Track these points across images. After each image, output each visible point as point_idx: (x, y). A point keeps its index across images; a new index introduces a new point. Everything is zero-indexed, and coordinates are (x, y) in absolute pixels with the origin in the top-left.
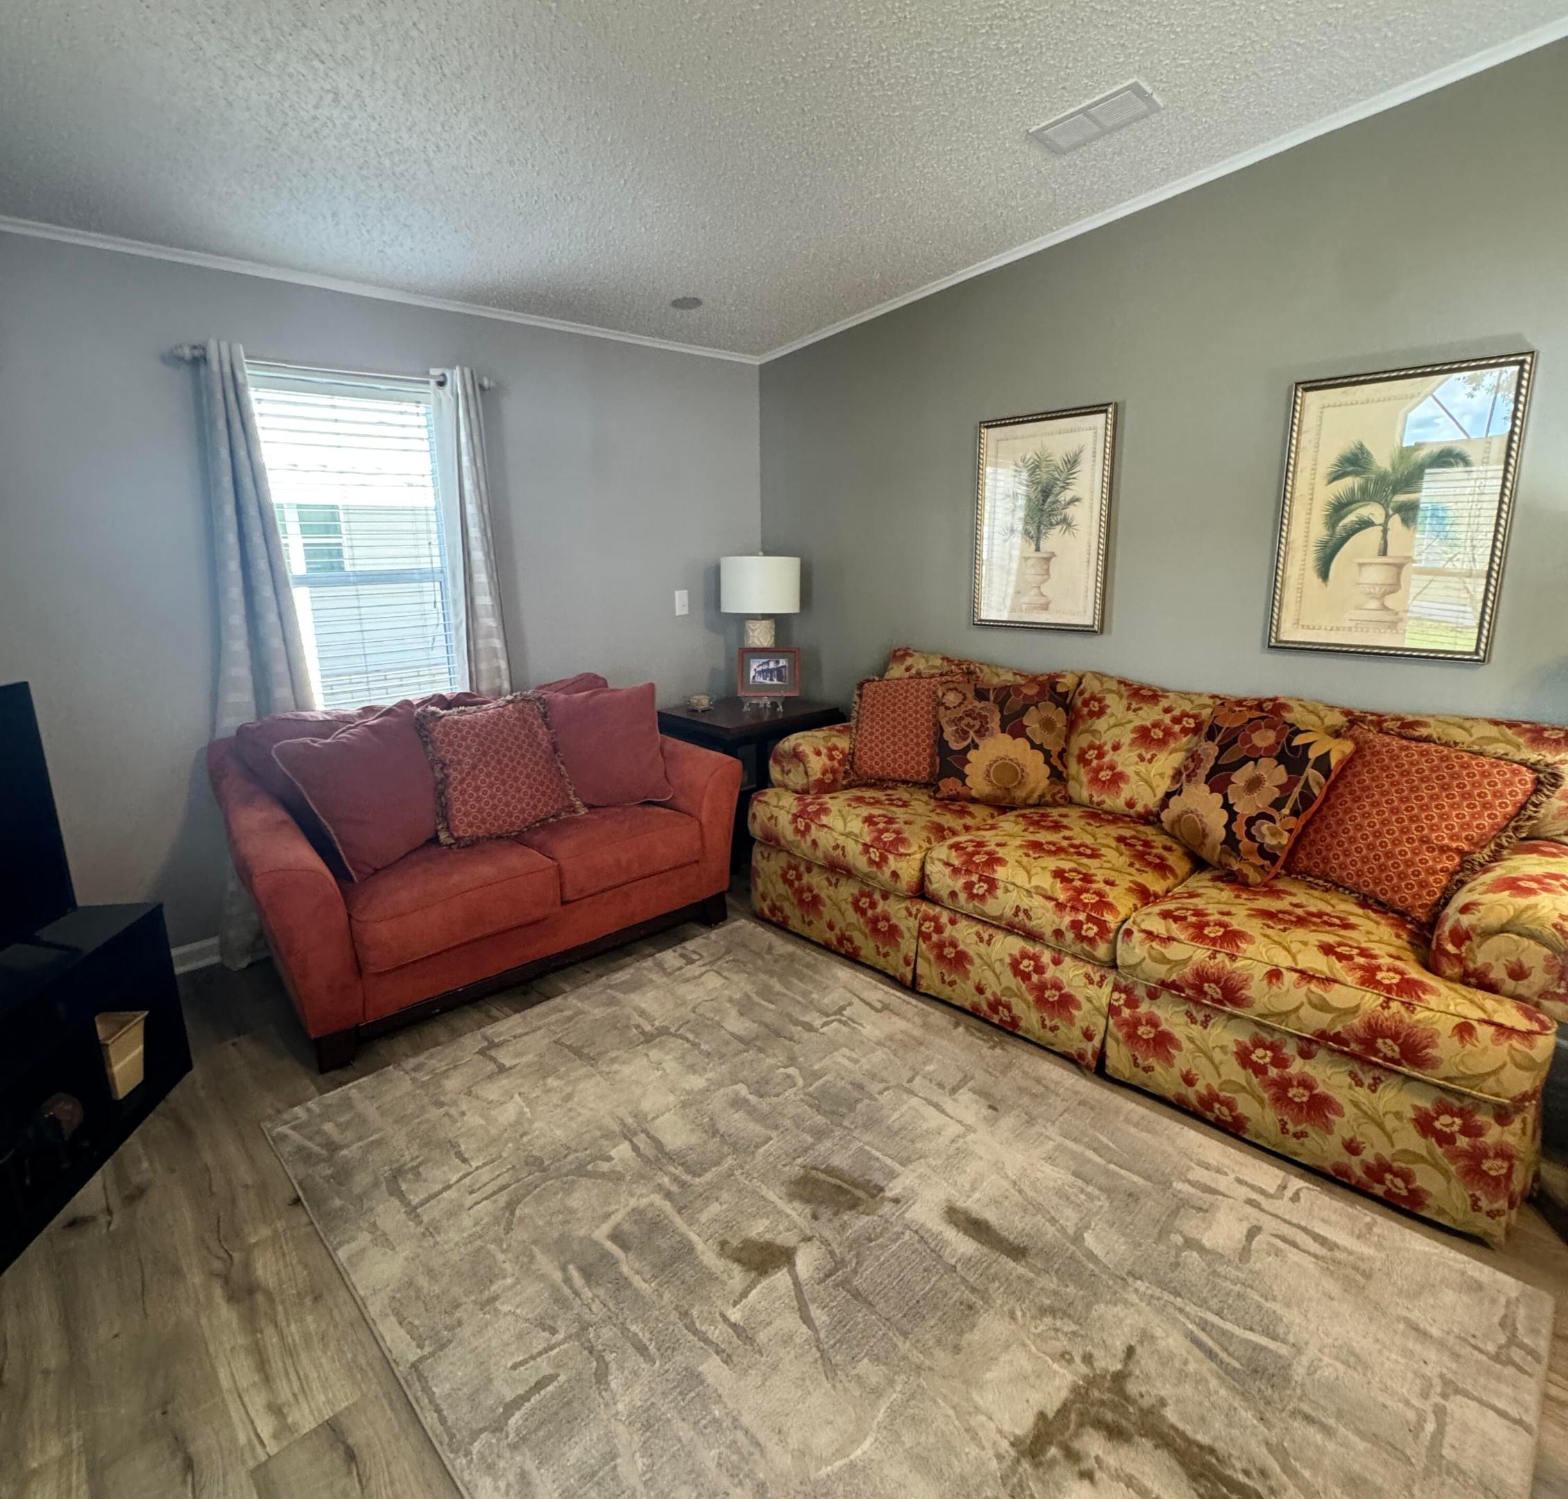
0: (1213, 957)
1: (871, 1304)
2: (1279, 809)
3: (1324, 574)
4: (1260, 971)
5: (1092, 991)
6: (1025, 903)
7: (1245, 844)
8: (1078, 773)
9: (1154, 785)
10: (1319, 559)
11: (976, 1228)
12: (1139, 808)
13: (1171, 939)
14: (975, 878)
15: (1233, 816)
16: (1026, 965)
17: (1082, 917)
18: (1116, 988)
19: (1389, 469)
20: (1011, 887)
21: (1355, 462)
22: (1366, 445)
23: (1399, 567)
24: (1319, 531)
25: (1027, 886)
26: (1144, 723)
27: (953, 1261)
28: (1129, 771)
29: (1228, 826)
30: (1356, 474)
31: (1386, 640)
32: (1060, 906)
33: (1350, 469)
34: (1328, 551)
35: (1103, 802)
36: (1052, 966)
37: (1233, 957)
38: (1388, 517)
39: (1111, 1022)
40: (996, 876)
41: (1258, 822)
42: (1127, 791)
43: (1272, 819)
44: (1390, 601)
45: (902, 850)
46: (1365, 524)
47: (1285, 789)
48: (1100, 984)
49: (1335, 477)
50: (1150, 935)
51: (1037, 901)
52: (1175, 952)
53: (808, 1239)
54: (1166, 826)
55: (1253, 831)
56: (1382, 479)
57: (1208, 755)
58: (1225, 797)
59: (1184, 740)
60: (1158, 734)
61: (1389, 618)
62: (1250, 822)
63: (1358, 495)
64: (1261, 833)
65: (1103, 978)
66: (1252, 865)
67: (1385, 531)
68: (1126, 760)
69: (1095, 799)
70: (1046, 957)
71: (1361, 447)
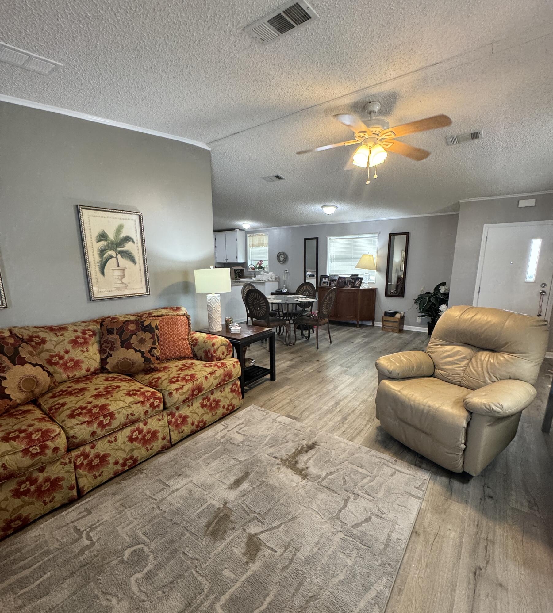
0: (193, 384)
1: (270, 509)
2: (155, 344)
3: (103, 273)
4: (203, 379)
5: (161, 423)
6: (130, 411)
7: (152, 359)
8: (54, 369)
9: (95, 358)
10: (100, 268)
11: (238, 483)
12: (92, 370)
13: (183, 386)
14: (101, 418)
15: (143, 353)
16: (135, 435)
17: (152, 401)
18: (168, 415)
19: (114, 240)
20: (120, 410)
21: (103, 236)
22: (105, 231)
23: (124, 270)
24: (98, 259)
25: (127, 405)
26: (71, 338)
27: (252, 488)
28: (81, 358)
29: (143, 356)
30: (105, 240)
31: (126, 292)
32: (142, 403)
33: (102, 238)
34: (102, 265)
35: (75, 375)
36: (145, 427)
37: (197, 380)
38: (117, 255)
39: (170, 427)
40: (112, 410)
41: (152, 350)
42: (84, 366)
43: (155, 348)
44: (124, 280)
45: (53, 435)
46: (111, 257)
47: (153, 338)
48: (163, 419)
49: (99, 241)
50: (177, 389)
51: (134, 407)
52: (185, 389)
53: (244, 530)
54: (110, 370)
55: (152, 353)
56: (112, 243)
57: (116, 339)
58: (134, 348)
59: (93, 339)
60: (81, 340)
61: (124, 286)
62: (150, 351)
63: (107, 248)
64: (154, 353)
65: (163, 416)
66: (156, 363)
67: (117, 259)
68: (76, 354)
69: (71, 376)
70: (141, 425)
71: (104, 231)
